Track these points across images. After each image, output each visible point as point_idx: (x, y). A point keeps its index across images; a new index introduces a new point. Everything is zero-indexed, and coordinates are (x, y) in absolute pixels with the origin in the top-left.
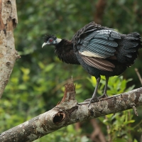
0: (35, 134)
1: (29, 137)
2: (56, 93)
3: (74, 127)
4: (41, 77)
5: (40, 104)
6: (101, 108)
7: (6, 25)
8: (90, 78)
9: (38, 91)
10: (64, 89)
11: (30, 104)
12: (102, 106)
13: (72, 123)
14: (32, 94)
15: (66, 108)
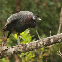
3: (6, 59)
8: (14, 35)
10: (1, 40)
12: (19, 49)
13: (5, 57)
15: (2, 50)
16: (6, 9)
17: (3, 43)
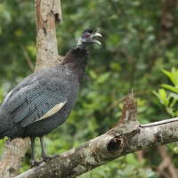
0: (83, 165)
1: (76, 169)
2: (112, 111)
3: (136, 157)
4: (92, 90)
5: (91, 126)
6: (170, 132)
7: (46, 22)
8: (157, 92)
9: (88, 109)
10: (121, 106)
11: (77, 125)
12: (171, 129)
13: (133, 151)
14: (80, 112)
15: (125, 131)
16: (138, 20)
17: (127, 113)
